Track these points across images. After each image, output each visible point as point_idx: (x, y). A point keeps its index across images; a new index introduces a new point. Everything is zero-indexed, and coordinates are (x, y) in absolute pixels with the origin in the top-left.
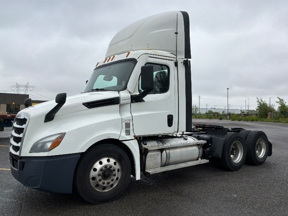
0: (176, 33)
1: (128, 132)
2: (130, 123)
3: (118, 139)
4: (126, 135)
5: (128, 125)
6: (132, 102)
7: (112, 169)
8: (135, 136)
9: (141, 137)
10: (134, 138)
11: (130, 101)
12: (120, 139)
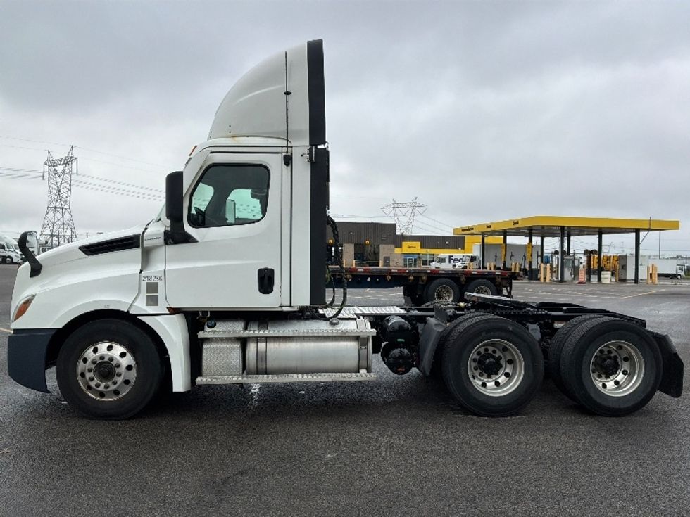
0: (287, 93)
1: (153, 301)
2: (157, 283)
3: (126, 311)
4: (147, 305)
5: (152, 288)
6: (167, 243)
7: (114, 363)
8: (169, 309)
9: (207, 312)
10: (168, 312)
11: (162, 241)
12: (133, 312)
